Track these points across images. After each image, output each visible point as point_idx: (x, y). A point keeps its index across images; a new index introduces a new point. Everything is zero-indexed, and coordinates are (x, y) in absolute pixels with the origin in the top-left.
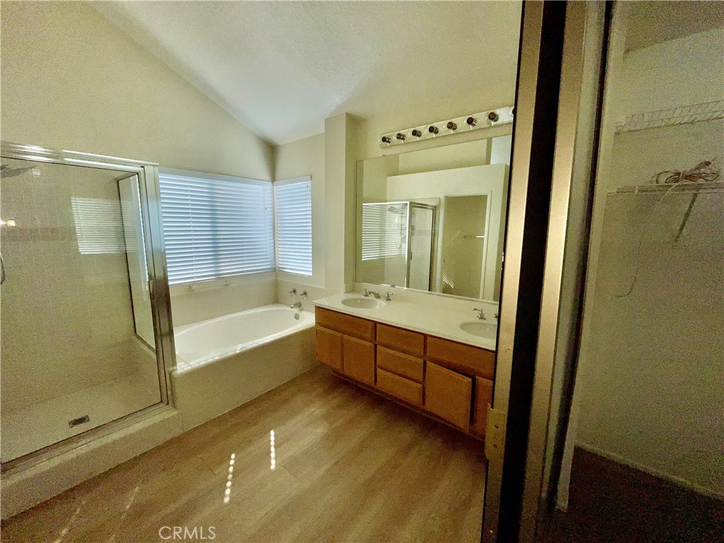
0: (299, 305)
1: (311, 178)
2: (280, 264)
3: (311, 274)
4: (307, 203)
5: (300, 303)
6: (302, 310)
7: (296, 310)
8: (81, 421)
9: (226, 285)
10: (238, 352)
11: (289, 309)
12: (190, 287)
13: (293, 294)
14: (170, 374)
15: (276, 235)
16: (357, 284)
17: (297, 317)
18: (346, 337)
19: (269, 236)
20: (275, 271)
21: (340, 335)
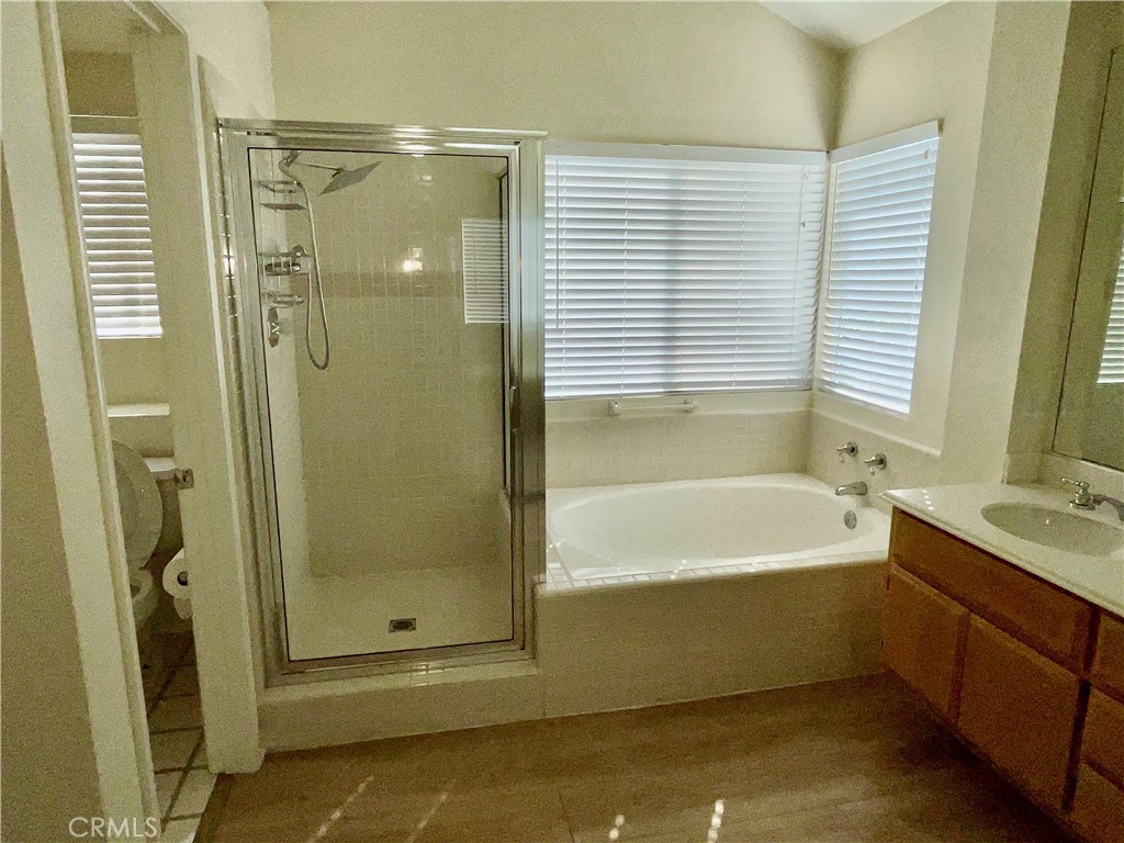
0: (861, 490)
1: (941, 128)
2: (826, 372)
3: (905, 409)
4: (919, 202)
5: (864, 485)
6: (867, 504)
7: (849, 502)
8: (403, 625)
9: (686, 411)
10: (673, 577)
11: (831, 493)
12: (610, 407)
13: (847, 457)
14: (534, 586)
15: (824, 294)
16: (1054, 460)
17: (850, 521)
18: (978, 622)
19: (804, 294)
20: (810, 388)
21: (958, 610)
